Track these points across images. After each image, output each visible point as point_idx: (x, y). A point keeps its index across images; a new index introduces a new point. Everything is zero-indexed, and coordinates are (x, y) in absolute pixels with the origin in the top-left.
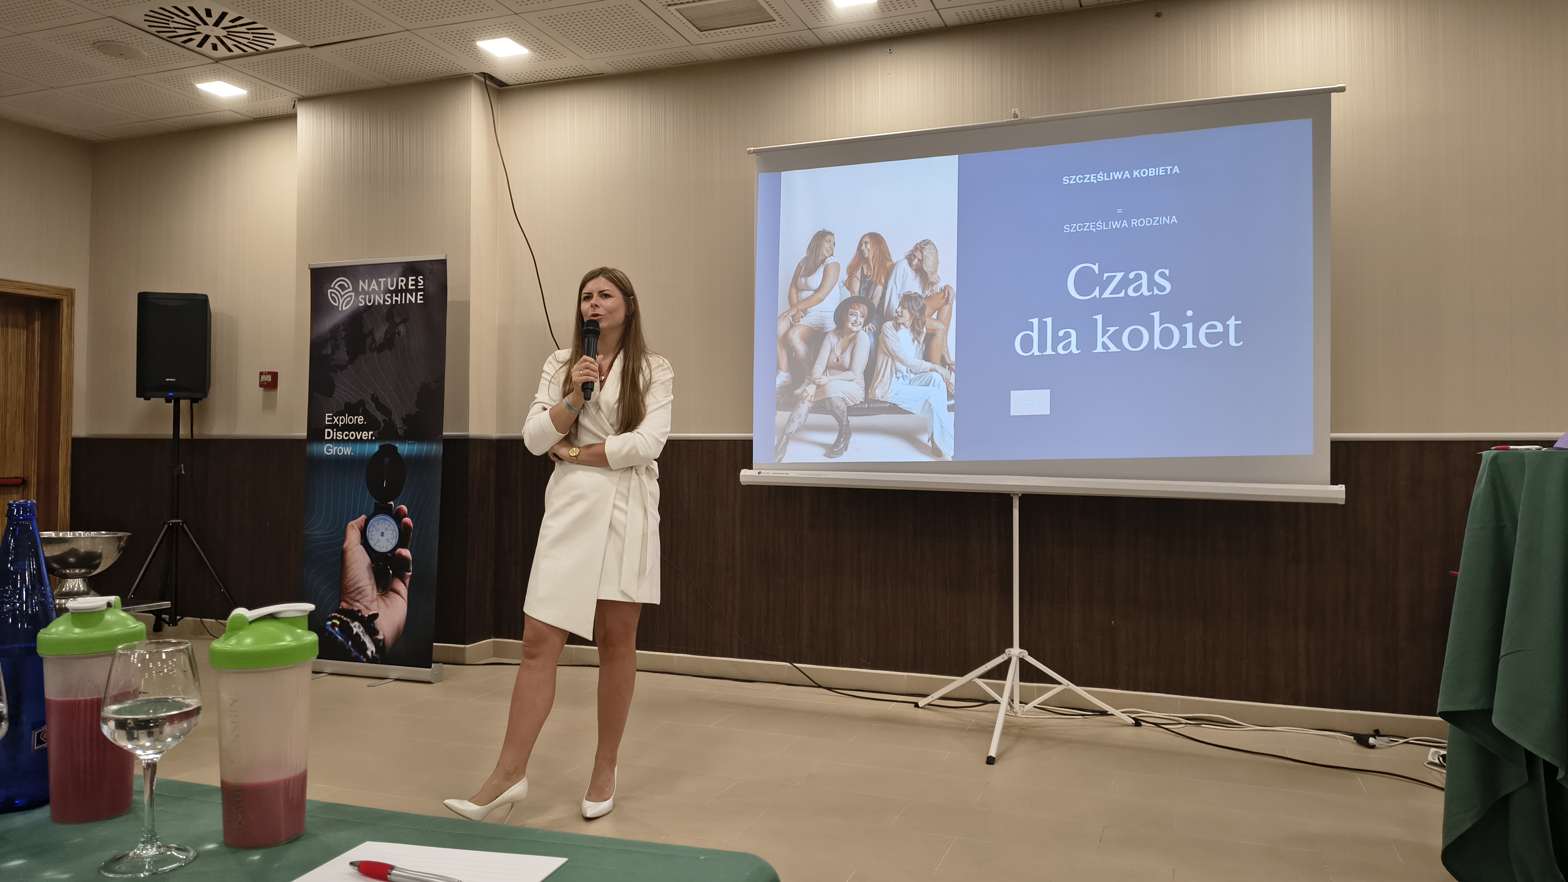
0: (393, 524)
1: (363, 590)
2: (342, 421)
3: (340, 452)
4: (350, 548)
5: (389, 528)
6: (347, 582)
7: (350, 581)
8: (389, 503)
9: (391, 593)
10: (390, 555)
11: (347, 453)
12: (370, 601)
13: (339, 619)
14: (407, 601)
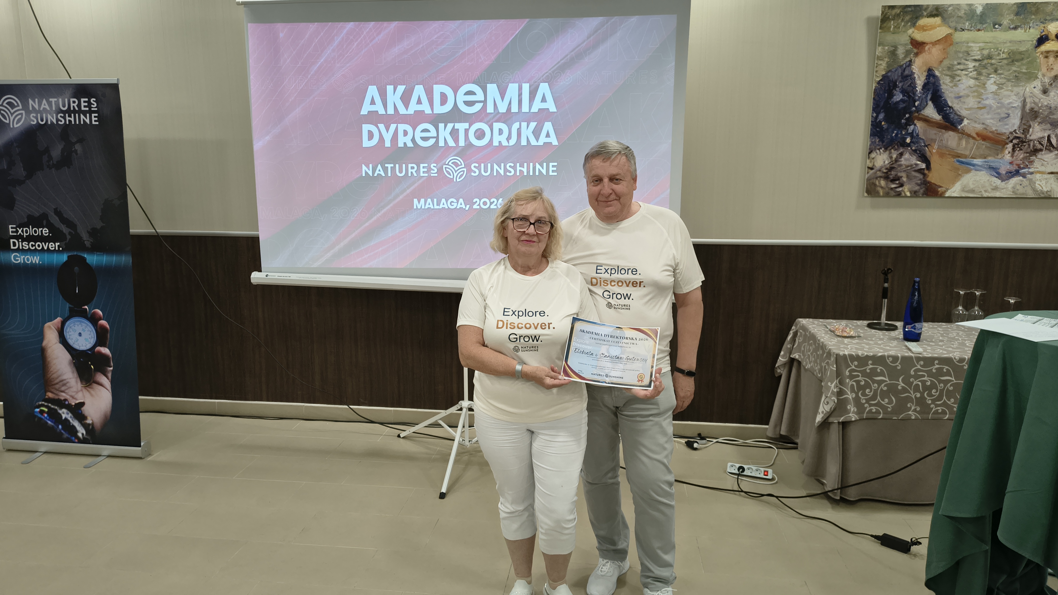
0: (89, 325)
1: (68, 382)
2: (27, 232)
3: (28, 261)
4: (50, 345)
5: (87, 329)
6: (50, 375)
7: (53, 374)
8: (83, 307)
9: (95, 385)
10: (90, 352)
11: (35, 261)
12: (75, 392)
13: (46, 407)
14: (111, 391)
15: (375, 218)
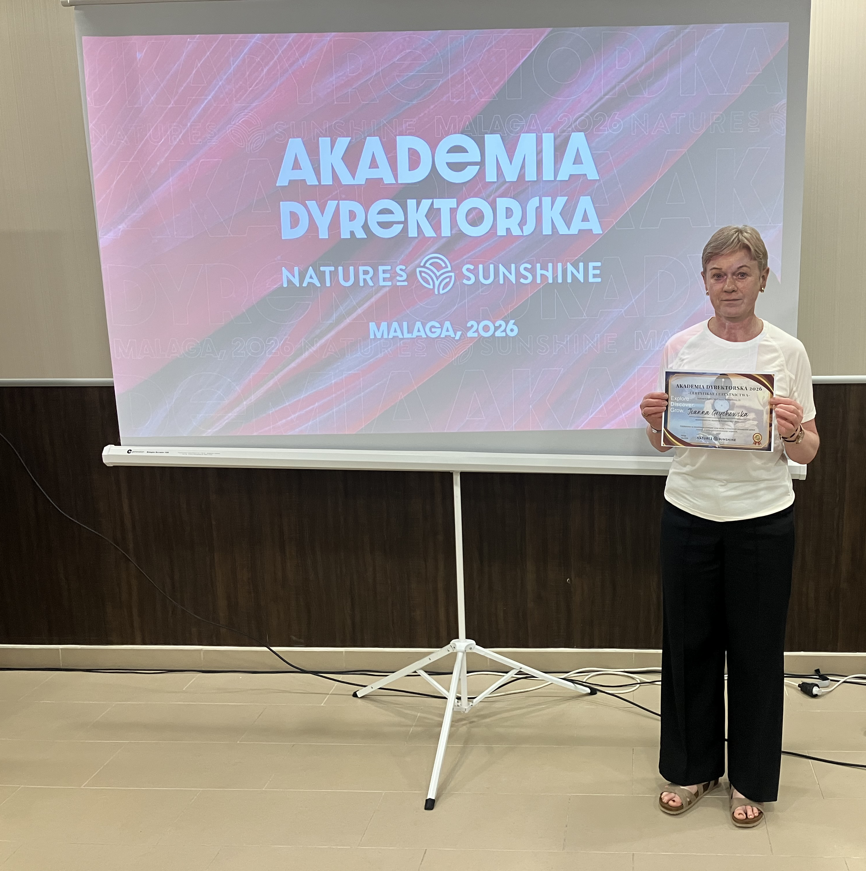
15: (306, 354)
